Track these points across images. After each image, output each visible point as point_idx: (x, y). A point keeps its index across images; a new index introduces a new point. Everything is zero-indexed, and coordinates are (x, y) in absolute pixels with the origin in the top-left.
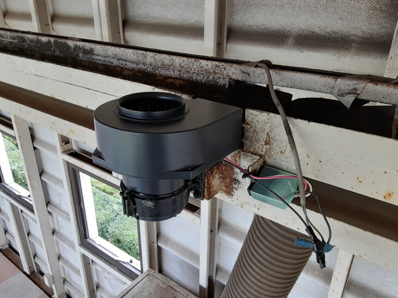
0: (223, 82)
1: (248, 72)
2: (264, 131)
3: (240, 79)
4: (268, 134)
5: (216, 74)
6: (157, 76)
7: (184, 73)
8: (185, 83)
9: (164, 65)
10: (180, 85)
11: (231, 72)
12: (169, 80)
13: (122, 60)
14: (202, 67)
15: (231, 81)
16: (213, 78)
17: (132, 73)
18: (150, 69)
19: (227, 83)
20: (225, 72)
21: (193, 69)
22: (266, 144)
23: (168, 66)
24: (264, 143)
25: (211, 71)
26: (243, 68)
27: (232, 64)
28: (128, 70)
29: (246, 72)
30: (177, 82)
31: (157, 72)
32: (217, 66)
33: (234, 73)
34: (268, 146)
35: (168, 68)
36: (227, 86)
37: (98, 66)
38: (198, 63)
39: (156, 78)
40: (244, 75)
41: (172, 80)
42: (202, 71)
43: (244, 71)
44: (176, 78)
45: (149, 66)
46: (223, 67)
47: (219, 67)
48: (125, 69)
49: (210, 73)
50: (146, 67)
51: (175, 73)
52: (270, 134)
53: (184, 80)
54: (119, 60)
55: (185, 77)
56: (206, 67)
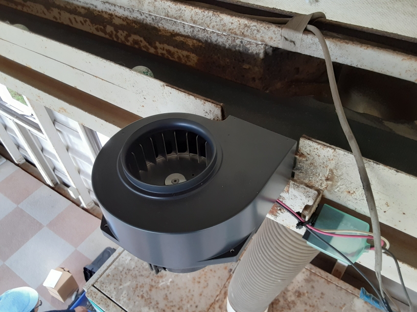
0: (257, 49)
1: (293, 40)
2: (327, 167)
3: (280, 46)
4: (331, 171)
5: (245, 36)
6: (160, 31)
7: (199, 31)
8: (200, 44)
9: (168, 17)
10: (193, 45)
11: (267, 37)
12: (178, 38)
13: (109, 3)
14: (224, 25)
15: (267, 48)
16: (241, 42)
17: (125, 23)
18: (149, 21)
19: (262, 51)
20: (258, 36)
21: (211, 26)
22: (327, 179)
23: (175, 18)
24: (324, 178)
25: (238, 32)
26: (286, 32)
27: (270, 26)
28: (120, 18)
29: (289, 39)
30: (190, 42)
31: (160, 25)
32: (246, 26)
33: (272, 38)
34: (329, 182)
35: (175, 22)
36: (262, 56)
37: (77, 8)
38: (218, 19)
39: (160, 33)
40: (287, 43)
41: (182, 39)
42: (225, 30)
43: (286, 37)
44: (188, 37)
45: (147, 15)
46: (255, 28)
47: (249, 27)
48: (114, 16)
49: (236, 34)
50: (143, 17)
51: (187, 31)
52: (335, 171)
53: (199, 40)
54: (104, 3)
55: (200, 36)
56: (229, 26)
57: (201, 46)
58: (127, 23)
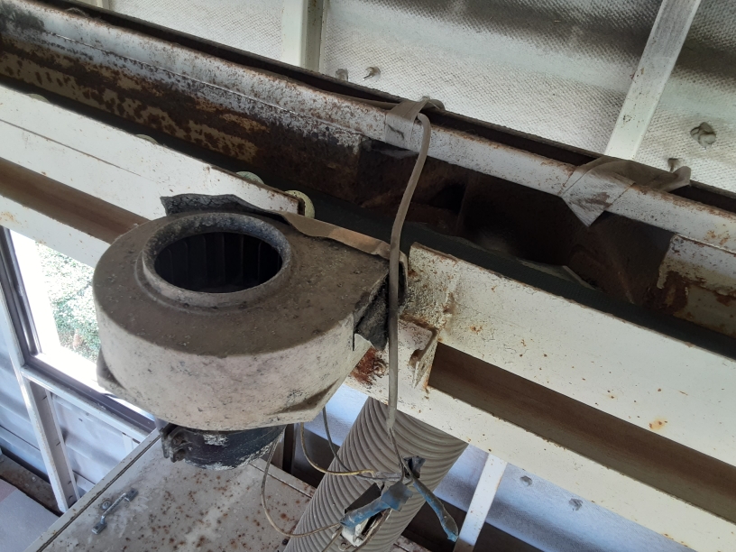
0: (349, 140)
1: (401, 130)
2: (445, 290)
3: (383, 139)
4: (451, 296)
5: (332, 121)
6: (198, 103)
7: (262, 108)
8: (263, 128)
9: (214, 83)
10: (252, 129)
11: (364, 124)
12: (227, 117)
13: (116, 55)
14: (302, 103)
15: (364, 139)
16: (327, 129)
17: (139, 88)
18: (182, 86)
19: (356, 144)
20: (352, 122)
21: (282, 103)
22: (446, 311)
23: (226, 86)
24: (441, 310)
25: (323, 115)
26: (391, 119)
27: (370, 109)
28: (131, 78)
29: (396, 129)
30: (247, 124)
31: (199, 94)
32: (335, 105)
33: (371, 126)
34: (449, 315)
35: (226, 92)
36: (356, 150)
37: (56, 58)
38: (294, 93)
39: (198, 107)
40: (393, 134)
41: (234, 118)
42: (303, 110)
43: (392, 125)
44: (244, 115)
45: (179, 79)
46: (348, 109)
47: (339, 108)
48: (121, 76)
49: (319, 117)
50: (173, 80)
51: (243, 106)
52: (456, 296)
53: (261, 121)
54: (107, 53)
55: (264, 116)
56: (309, 104)
57: (264, 131)
58: (143, 88)
